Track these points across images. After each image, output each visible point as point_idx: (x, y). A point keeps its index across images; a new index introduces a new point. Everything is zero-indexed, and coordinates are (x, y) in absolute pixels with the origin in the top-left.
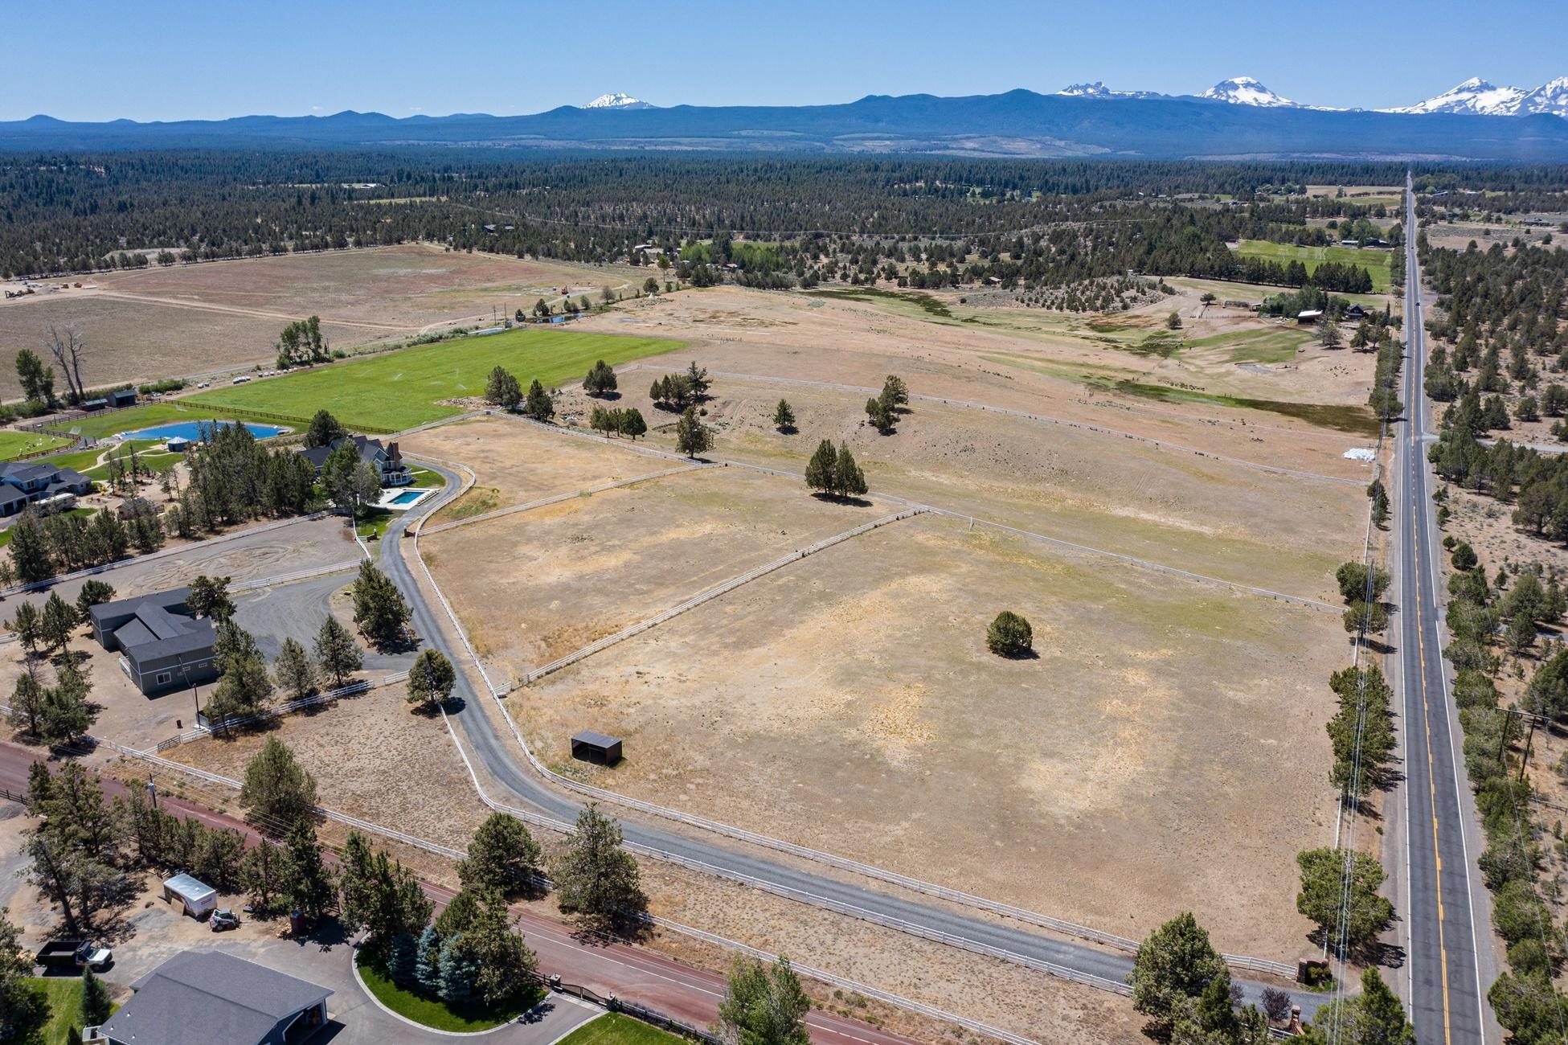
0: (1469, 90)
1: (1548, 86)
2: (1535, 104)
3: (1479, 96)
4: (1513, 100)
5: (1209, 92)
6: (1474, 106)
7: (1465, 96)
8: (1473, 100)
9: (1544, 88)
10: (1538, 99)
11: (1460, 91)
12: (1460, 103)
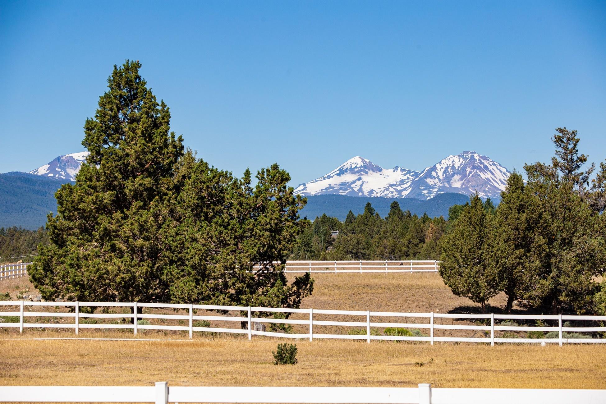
0: (352, 171)
1: (438, 166)
2: (428, 187)
3: (365, 178)
4: (402, 182)
5: (42, 170)
6: (360, 190)
7: (348, 178)
8: (359, 183)
9: (434, 169)
10: (429, 181)
11: (342, 172)
12: (344, 185)
